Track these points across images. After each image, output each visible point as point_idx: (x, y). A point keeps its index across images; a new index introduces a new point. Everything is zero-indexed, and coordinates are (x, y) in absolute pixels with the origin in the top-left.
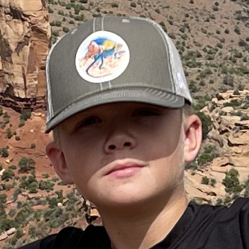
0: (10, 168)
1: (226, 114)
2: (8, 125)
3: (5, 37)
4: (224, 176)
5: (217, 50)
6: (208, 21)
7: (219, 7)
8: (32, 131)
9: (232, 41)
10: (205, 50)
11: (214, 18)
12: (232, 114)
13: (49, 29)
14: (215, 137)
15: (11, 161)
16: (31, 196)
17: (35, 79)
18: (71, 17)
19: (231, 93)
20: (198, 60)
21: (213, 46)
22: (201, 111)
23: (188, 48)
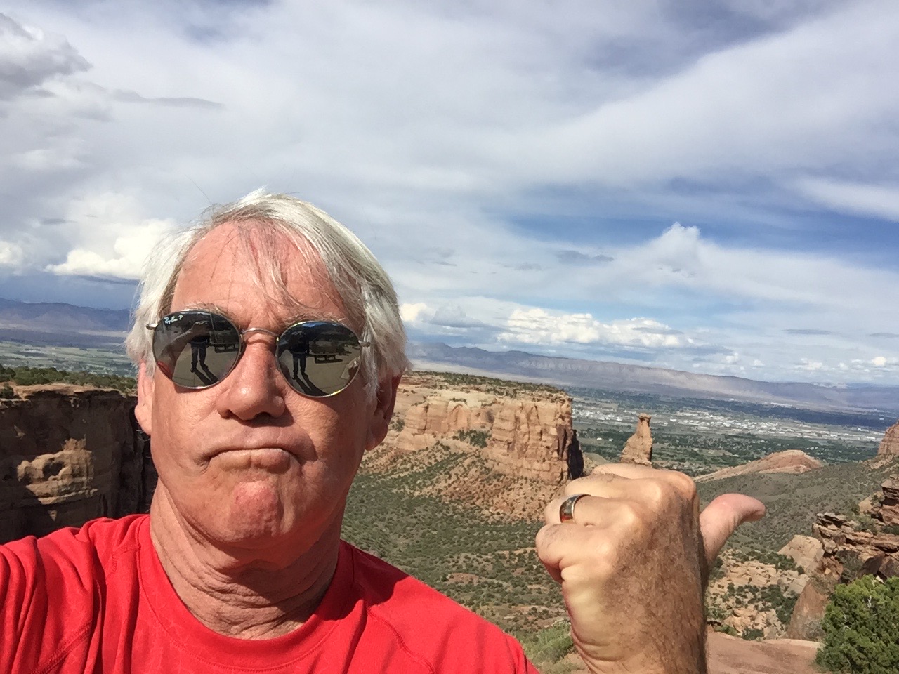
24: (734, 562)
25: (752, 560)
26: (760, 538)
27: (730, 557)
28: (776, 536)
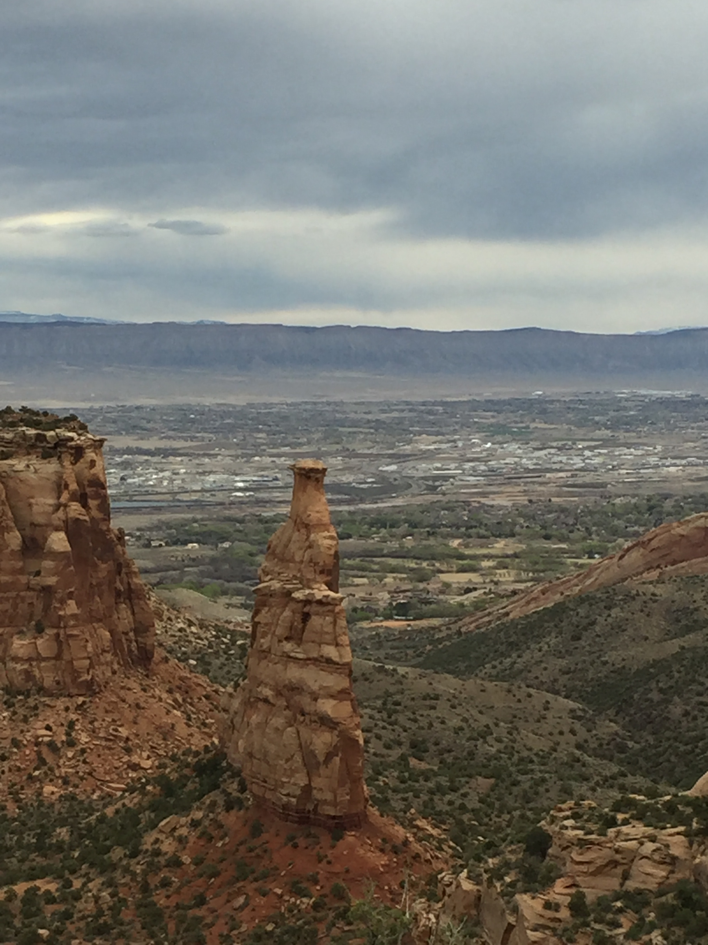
0: (321, 896)
1: (566, 828)
2: (318, 847)
3: (312, 747)
4: (569, 899)
5: (551, 754)
6: (539, 721)
7: (549, 706)
8: (345, 853)
9: (568, 743)
10: (537, 754)
11: (545, 718)
12: (574, 828)
13: (361, 736)
14: (555, 853)
15: (322, 887)
16: (346, 928)
17: (347, 794)
18: (384, 721)
19: (571, 803)
20: (530, 766)
21: (546, 749)
22: (539, 825)
23: (518, 752)
24: (580, 833)
25: (625, 822)
26: (642, 762)
27: (567, 823)
28: (682, 748)
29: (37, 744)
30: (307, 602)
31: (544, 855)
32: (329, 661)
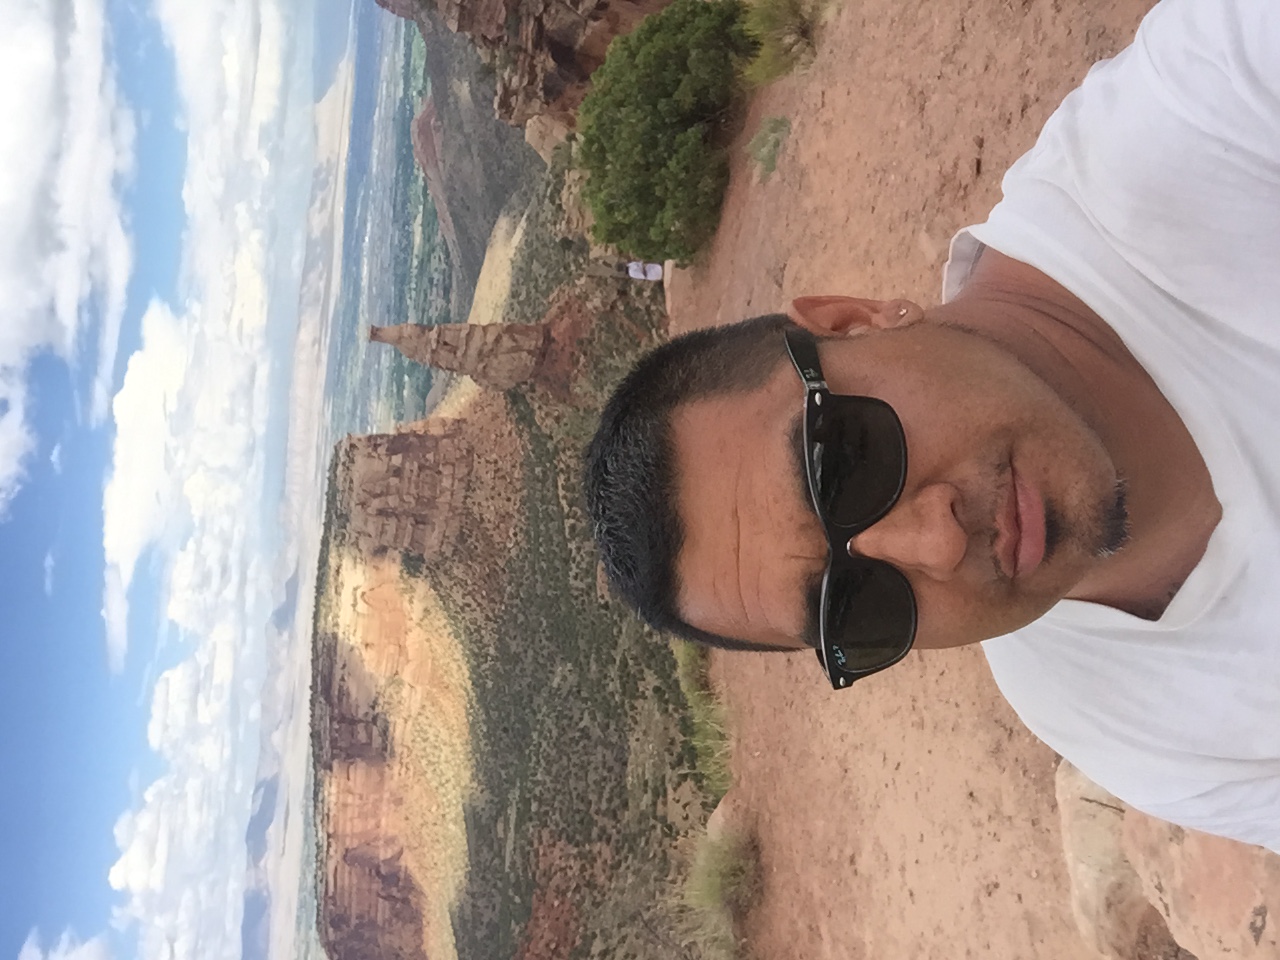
24: (563, 222)
25: (560, 199)
26: (532, 185)
27: (558, 228)
28: (528, 163)
29: (494, 478)
30: (438, 342)
31: (571, 242)
32: (468, 334)
